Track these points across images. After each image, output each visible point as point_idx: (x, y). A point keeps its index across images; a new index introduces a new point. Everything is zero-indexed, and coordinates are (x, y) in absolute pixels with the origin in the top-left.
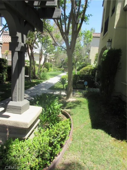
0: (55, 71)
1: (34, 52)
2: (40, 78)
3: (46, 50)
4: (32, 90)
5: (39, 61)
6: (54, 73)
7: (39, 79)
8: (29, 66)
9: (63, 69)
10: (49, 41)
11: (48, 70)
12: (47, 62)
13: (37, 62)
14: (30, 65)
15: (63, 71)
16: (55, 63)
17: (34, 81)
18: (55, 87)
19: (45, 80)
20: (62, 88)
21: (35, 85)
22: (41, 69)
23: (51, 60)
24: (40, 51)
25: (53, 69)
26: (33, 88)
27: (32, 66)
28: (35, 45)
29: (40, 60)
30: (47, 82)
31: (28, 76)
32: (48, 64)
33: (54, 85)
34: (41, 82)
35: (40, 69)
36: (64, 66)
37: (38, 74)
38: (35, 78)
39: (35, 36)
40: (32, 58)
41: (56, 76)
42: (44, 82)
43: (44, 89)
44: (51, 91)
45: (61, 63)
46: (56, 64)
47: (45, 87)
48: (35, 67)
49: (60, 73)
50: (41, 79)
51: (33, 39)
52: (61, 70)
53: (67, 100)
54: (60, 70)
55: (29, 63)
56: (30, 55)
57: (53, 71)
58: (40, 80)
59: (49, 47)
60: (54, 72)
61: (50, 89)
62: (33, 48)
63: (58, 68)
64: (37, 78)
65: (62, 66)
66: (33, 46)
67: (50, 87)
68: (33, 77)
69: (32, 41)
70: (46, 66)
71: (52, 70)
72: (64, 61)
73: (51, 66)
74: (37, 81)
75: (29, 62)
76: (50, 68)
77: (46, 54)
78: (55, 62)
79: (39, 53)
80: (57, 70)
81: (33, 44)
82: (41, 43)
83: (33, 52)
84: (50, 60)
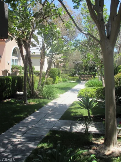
0: (66, 81)
1: (31, 53)
2: (43, 95)
3: (50, 48)
4: (30, 123)
5: (39, 67)
6: (64, 85)
7: (40, 98)
8: (23, 75)
9: (78, 78)
10: (56, 32)
11: (55, 79)
12: (52, 67)
13: (37, 69)
14: (25, 74)
15: (79, 81)
16: (63, 69)
17: (32, 102)
18: (72, 115)
19: (51, 99)
20: (86, 117)
21: (34, 112)
22: (44, 81)
23: (58, 64)
24: (41, 50)
25: (62, 77)
26: (32, 117)
27: (29, 75)
28: (32, 40)
29: (42, 64)
30: (55, 103)
31: (22, 93)
32: (54, 71)
33: (69, 109)
34: (46, 103)
35: (42, 80)
36: (78, 72)
37: (39, 90)
38: (33, 96)
39: (33, 25)
40: (28, 62)
41: (69, 91)
42: (50, 104)
43: (52, 119)
44: (66, 124)
45: (73, 68)
46: (66, 70)
47: (53, 114)
48: (33, 76)
49: (74, 84)
50: (44, 98)
51: (29, 30)
52: (75, 78)
53: (107, 148)
54: (73, 79)
55: (23, 71)
56: (24, 57)
57: (62, 81)
58: (43, 100)
59: (56, 42)
60: (63, 83)
61: (63, 118)
62: (29, 46)
63: (69, 76)
64: (37, 97)
65: (76, 72)
66: (30, 42)
67: (63, 113)
68: (31, 94)
69: (28, 33)
70: (51, 74)
71: (61, 79)
72: (78, 64)
73: (59, 74)
74: (38, 103)
75: (23, 68)
76: (58, 77)
77: (50, 55)
78: (64, 66)
79: (39, 53)
80: (69, 79)
81: (30, 38)
82: (42, 36)
83: (30, 51)
84: (56, 64)
